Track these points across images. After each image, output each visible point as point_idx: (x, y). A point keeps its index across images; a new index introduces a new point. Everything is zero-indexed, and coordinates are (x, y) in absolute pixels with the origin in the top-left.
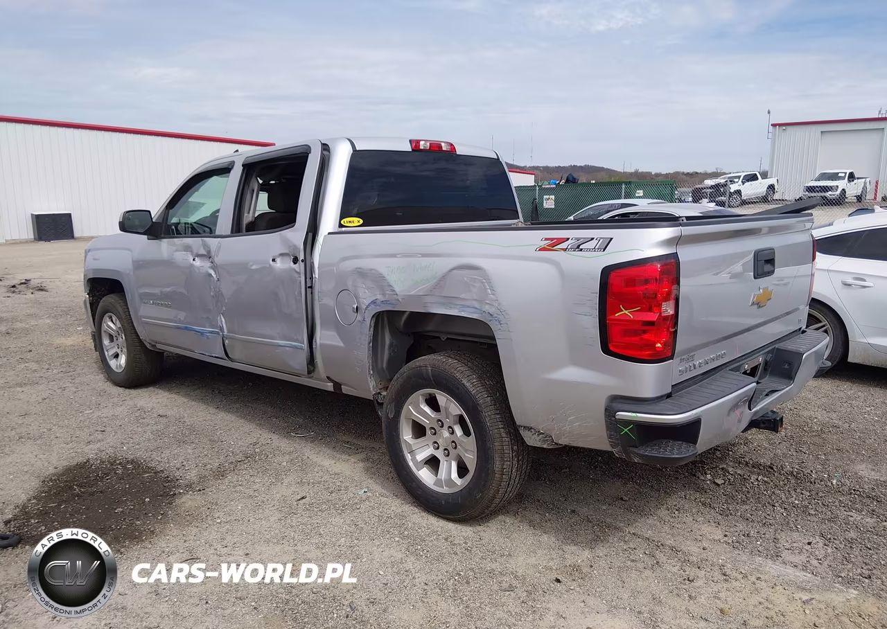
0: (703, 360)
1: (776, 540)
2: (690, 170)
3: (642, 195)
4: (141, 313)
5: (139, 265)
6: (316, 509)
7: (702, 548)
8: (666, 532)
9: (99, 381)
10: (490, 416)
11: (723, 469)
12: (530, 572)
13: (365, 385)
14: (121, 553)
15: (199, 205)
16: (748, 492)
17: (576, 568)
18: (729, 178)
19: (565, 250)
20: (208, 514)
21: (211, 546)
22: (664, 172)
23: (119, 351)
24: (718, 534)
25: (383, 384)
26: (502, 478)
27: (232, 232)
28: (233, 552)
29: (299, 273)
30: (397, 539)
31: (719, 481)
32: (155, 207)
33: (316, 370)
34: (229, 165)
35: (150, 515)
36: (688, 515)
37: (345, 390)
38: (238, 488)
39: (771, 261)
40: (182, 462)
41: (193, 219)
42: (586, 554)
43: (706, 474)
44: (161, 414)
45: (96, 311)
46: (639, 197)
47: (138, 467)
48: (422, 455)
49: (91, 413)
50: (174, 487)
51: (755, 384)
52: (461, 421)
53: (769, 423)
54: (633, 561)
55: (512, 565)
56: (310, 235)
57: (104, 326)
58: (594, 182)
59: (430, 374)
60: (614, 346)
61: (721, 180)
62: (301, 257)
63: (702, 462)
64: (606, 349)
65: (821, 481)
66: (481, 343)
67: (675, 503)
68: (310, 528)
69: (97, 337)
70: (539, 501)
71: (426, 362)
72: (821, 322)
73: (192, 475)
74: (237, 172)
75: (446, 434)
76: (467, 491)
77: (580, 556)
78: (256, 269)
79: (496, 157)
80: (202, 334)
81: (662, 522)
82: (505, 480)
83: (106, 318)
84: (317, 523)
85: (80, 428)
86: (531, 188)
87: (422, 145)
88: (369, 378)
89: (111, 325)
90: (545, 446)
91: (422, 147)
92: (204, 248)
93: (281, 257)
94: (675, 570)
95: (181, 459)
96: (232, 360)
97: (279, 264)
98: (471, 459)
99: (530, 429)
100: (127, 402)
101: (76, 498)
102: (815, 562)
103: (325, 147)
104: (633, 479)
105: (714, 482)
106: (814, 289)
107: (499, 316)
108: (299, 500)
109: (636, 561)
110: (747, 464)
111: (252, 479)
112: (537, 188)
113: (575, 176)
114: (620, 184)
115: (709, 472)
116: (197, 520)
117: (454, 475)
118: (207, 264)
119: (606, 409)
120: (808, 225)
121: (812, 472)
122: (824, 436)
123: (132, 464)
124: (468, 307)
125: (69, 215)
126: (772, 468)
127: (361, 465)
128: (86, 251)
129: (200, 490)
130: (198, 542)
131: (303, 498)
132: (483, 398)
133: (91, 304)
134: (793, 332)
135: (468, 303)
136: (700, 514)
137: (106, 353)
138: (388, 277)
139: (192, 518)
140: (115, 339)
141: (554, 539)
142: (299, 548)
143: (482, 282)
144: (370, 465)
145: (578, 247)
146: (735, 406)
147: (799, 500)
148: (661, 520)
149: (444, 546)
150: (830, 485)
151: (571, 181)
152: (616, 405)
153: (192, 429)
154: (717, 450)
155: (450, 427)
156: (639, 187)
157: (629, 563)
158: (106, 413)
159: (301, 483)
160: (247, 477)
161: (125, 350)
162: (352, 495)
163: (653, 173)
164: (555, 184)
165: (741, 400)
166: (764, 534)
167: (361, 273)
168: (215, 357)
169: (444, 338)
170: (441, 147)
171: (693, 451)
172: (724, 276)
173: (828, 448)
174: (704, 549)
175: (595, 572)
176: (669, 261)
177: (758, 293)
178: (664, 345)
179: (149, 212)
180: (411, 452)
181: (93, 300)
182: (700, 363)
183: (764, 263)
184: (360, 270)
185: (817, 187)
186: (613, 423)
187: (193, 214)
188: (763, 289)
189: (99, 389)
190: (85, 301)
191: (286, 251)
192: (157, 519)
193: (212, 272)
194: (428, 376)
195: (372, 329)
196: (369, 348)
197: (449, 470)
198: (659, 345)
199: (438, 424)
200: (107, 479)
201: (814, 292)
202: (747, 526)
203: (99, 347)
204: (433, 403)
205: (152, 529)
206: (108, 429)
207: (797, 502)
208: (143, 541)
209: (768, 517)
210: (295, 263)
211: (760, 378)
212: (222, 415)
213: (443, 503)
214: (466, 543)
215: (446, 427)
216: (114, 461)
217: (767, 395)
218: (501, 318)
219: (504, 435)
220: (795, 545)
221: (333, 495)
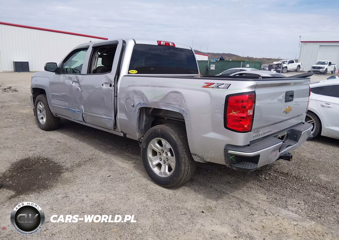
0: (263, 133)
1: (286, 201)
2: (269, 58)
3: (248, 66)
4: (52, 102)
5: (52, 84)
6: (114, 181)
7: (258, 203)
8: (245, 196)
9: (36, 127)
10: (181, 149)
11: (269, 173)
12: (193, 208)
13: (135, 135)
14: (40, 193)
15: (76, 62)
16: (278, 183)
17: (210, 208)
18: (283, 61)
19: (213, 88)
20: (73, 180)
21: (74, 192)
22: (258, 58)
23: (43, 116)
24: (265, 198)
25: (142, 135)
26: (184, 173)
27: (87, 73)
28: (82, 195)
29: (112, 91)
30: (144, 193)
31: (267, 178)
32: (59, 62)
33: (117, 128)
34: (87, 47)
35: (52, 179)
36: (254, 190)
37: (128, 136)
38: (86, 171)
39: (292, 96)
40: (65, 160)
41: (73, 67)
42: (215, 203)
43: (262, 175)
44: (58, 141)
45: (35, 101)
46: (248, 67)
47: (48, 161)
48: (155, 163)
49: (32, 140)
50: (61, 169)
51: (282, 143)
52: (170, 150)
53: (287, 157)
54: (232, 206)
55: (186, 205)
56: (117, 76)
57: (38, 107)
58: (231, 60)
59: (160, 132)
60: (229, 125)
61: (280, 62)
62: (113, 84)
63: (261, 170)
64: (226, 127)
65: (306, 180)
66: (180, 121)
67: (249, 185)
68: (112, 187)
69: (35, 111)
70: (198, 182)
71: (158, 127)
72: (312, 119)
73: (68, 165)
74: (90, 50)
75: (165, 155)
76: (171, 177)
77: (212, 203)
78: (97, 88)
79: (191, 49)
80: (75, 112)
81: (244, 192)
82: (186, 174)
83: (39, 104)
84: (114, 186)
85: (27, 145)
86: (206, 62)
87: (162, 43)
88: (137, 132)
89: (40, 106)
90: (201, 162)
91: (162, 44)
92: (76, 79)
93: (105, 84)
94: (247, 210)
95: (64, 159)
96: (86, 122)
97: (105, 87)
98: (173, 165)
99: (196, 155)
100: (45, 136)
101: (24, 172)
102: (300, 211)
103: (124, 42)
104: (235, 175)
105: (265, 178)
106: (309, 107)
107: (186, 112)
108: (108, 177)
109: (233, 206)
110: (278, 172)
111: (91, 168)
112: (209, 62)
113: (224, 57)
114: (240, 62)
115: (264, 174)
116: (69, 182)
117: (167, 171)
118: (77, 85)
119: (224, 149)
120: (308, 82)
121: (303, 176)
122: (309, 163)
123: (46, 160)
124: (175, 107)
125: (28, 63)
126: (288, 174)
127: (133, 165)
128: (32, 77)
129: (71, 171)
130: (69, 191)
131: (110, 176)
132: (179, 143)
133: (33, 98)
134: (299, 123)
135: (175, 106)
136: (258, 190)
137: (38, 117)
138: (145, 94)
139: (67, 181)
140: (42, 112)
141: (203, 196)
142: (107, 195)
143: (181, 98)
144: (136, 165)
145: (218, 87)
146: (274, 150)
147: (297, 187)
148: (244, 191)
149: (161, 197)
150: (309, 182)
151: (222, 59)
152: (228, 148)
153: (70, 148)
154: (267, 166)
155: (166, 153)
156: (248, 63)
157: (230, 207)
158: (38, 140)
159: (109, 170)
160: (89, 167)
161: (45, 116)
162: (128, 176)
163: (254, 58)
164: (216, 60)
165: (276, 149)
166: (282, 199)
167: (135, 92)
168: (79, 121)
169: (166, 119)
170: (169, 44)
171: (256, 167)
172: (276, 100)
173: (310, 167)
174: (259, 203)
175: (217, 209)
176: (252, 94)
177: (286, 108)
178: (248, 126)
179: (56, 63)
180: (151, 161)
181: (34, 96)
182: (262, 134)
183: (289, 97)
184: (135, 91)
185: (316, 67)
186: (227, 155)
187: (73, 65)
188: (288, 106)
189: (35, 131)
190: (31, 97)
191: (107, 82)
192: (54, 181)
193: (79, 88)
194: (159, 133)
195: (139, 114)
196: (137, 121)
197: (165, 169)
198: (246, 126)
199: (162, 151)
200: (36, 165)
201: (309, 108)
202: (276, 195)
203: (36, 114)
204: (160, 143)
205: (52, 185)
206: (38, 146)
207: (296, 187)
208: (48, 189)
209: (284, 193)
210: (110, 87)
211: (285, 140)
212: (81, 143)
213: (162, 181)
214: (169, 196)
215: (165, 152)
216: (39, 158)
217: (287, 147)
218: (187, 112)
219: (186, 157)
220: (293, 204)
221: (121, 176)
